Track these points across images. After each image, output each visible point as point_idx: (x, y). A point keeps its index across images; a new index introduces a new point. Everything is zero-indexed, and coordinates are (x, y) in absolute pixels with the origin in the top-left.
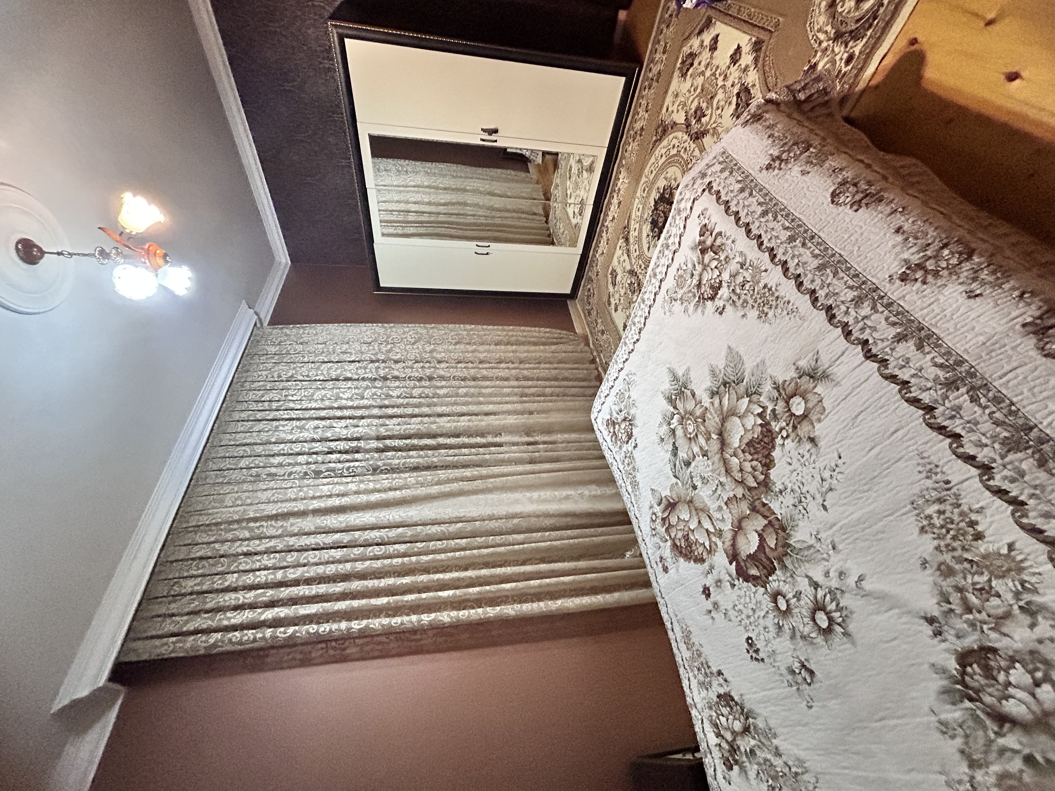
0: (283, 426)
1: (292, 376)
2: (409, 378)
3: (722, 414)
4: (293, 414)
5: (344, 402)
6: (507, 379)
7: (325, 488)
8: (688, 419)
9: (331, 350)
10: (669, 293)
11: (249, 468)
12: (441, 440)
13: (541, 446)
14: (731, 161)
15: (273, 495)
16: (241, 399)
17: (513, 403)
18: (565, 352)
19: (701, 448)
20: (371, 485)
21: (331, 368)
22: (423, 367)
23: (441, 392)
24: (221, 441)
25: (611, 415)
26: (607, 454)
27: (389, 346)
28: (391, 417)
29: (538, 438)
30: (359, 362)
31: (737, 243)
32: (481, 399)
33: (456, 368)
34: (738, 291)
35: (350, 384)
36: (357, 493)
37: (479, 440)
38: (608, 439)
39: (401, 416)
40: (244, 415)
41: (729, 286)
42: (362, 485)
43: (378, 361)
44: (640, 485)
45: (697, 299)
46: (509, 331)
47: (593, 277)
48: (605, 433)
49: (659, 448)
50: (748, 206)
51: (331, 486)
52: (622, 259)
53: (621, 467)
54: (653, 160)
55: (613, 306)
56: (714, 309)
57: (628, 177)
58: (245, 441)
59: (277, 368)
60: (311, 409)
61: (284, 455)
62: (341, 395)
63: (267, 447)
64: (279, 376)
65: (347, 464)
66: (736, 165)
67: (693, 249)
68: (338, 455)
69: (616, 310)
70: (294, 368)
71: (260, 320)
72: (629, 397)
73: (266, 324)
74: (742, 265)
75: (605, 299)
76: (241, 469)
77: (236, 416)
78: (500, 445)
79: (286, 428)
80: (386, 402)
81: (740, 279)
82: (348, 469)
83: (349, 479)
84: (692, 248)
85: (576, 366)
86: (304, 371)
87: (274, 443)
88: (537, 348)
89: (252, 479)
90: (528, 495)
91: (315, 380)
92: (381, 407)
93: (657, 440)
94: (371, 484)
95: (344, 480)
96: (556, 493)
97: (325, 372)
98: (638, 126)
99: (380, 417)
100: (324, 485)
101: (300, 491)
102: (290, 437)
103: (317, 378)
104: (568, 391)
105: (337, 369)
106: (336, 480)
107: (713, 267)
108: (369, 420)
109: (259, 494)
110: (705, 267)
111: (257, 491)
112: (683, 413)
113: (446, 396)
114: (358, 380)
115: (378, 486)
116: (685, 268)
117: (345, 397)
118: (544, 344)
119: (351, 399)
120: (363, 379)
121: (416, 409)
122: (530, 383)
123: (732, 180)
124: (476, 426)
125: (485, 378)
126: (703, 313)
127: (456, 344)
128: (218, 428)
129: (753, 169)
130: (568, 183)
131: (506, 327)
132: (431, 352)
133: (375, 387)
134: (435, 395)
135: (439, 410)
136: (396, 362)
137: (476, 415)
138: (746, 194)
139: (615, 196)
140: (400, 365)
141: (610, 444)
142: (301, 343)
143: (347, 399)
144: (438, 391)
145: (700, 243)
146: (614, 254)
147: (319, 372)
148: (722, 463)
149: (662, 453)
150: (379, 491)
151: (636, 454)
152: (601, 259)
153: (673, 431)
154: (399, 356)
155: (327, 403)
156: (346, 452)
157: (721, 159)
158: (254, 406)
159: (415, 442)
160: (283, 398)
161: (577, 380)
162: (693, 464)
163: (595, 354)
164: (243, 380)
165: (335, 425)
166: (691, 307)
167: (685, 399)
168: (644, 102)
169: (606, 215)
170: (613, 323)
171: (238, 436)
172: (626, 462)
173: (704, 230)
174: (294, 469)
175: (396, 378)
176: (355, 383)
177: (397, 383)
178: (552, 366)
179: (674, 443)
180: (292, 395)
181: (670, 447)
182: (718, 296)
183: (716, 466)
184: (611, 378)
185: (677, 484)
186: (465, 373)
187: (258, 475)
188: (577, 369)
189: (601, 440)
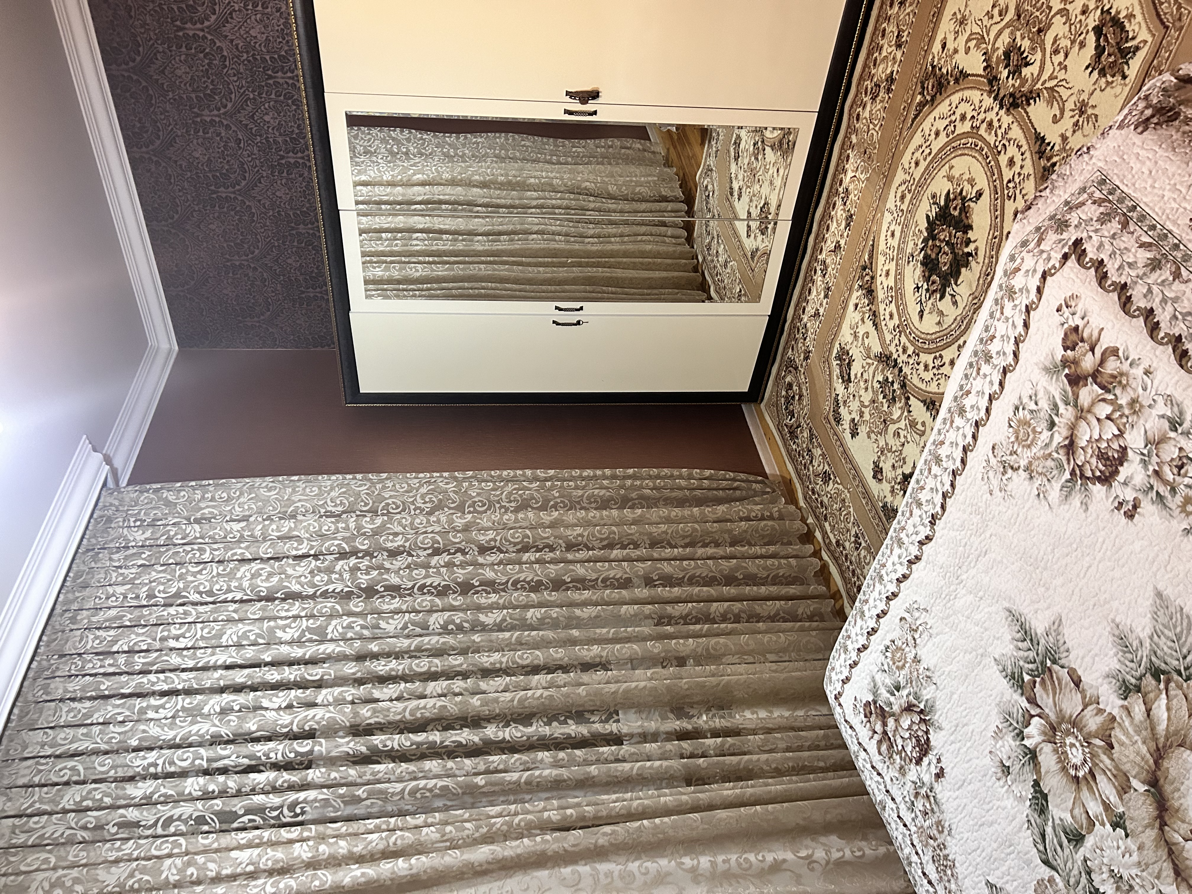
0: (156, 709)
1: (177, 595)
2: (422, 588)
3: (1154, 737)
4: (178, 681)
5: (285, 649)
6: (626, 583)
7: (244, 856)
8: (1068, 733)
9: (257, 533)
10: (999, 452)
11: (81, 810)
12: (491, 731)
13: (710, 742)
14: (1121, 200)
15: (131, 875)
16: (68, 649)
17: (645, 639)
18: (748, 519)
19: (1107, 807)
20: (343, 847)
21: (256, 575)
22: (449, 565)
23: (489, 619)
24: (25, 747)
25: (875, 693)
26: (871, 782)
27: (379, 521)
28: (383, 680)
29: (703, 721)
30: (316, 556)
31: (1159, 376)
32: (575, 633)
33: (520, 563)
34: (1169, 474)
35: (296, 608)
36: (313, 865)
37: (573, 729)
38: (872, 746)
39: (404, 678)
40: (74, 686)
41: (1145, 463)
42: (322, 848)
43: (354, 553)
44: (960, 869)
45: (1067, 475)
46: (626, 477)
47: (799, 360)
48: (864, 733)
49: (1000, 788)
50: (1175, 300)
51: (257, 851)
52: (861, 331)
53: (908, 817)
54: (917, 139)
55: (846, 424)
56: (1110, 504)
57: (865, 170)
58: (74, 746)
59: (145, 579)
60: (215, 668)
61: (155, 777)
62: (279, 633)
63: (119, 759)
64: (151, 596)
65: (292, 796)
66: (1134, 208)
67: (1051, 371)
68: (271, 775)
69: (854, 434)
70: (181, 577)
71: (114, 472)
72: (917, 660)
73: (123, 482)
74: (1174, 424)
75: (827, 407)
76: (65, 811)
77: (58, 688)
78: (617, 740)
79: (162, 713)
80: (374, 647)
81: (1170, 452)
82: (292, 807)
83: (295, 833)
84: (1047, 370)
85: (772, 549)
86: (203, 581)
87: (136, 750)
88: (687, 512)
89: (86, 835)
90: (688, 861)
91: (225, 601)
92: (360, 658)
93: (994, 769)
94: (342, 843)
95: (285, 834)
96: (752, 857)
97: (246, 584)
98: (881, 72)
99: (359, 682)
100: (240, 847)
101: (189, 864)
102: (169, 735)
103: (230, 596)
104: (758, 607)
105: (270, 575)
106: (266, 834)
107: (1103, 416)
108: (337, 690)
109: (101, 873)
110: (1082, 414)
111: (96, 865)
112: (1053, 717)
113: (499, 627)
114: (313, 597)
115: (358, 849)
116: (1033, 407)
117: (286, 637)
118: (700, 502)
119: (298, 642)
120: (325, 595)
121: (436, 661)
122: (676, 591)
123: (1127, 241)
124: (567, 695)
125: (581, 583)
126: (1085, 506)
127: (517, 510)
128: (20, 718)
129: (1175, 223)
130: (733, 168)
131: (619, 471)
132: (466, 529)
133: (350, 614)
134: (478, 627)
135: (487, 660)
136: (393, 554)
137: (565, 669)
138: (1166, 274)
139: (839, 203)
140: (400, 562)
141: (876, 758)
142: (197, 521)
143: (290, 643)
144: (482, 618)
145: (1065, 362)
146: (842, 317)
147: (234, 584)
148: (1163, 853)
149: (1009, 803)
150: (360, 859)
151: (942, 790)
152: (813, 326)
153: (1032, 755)
154: (399, 541)
155: (249, 653)
156: (288, 766)
157: (1097, 195)
158: (94, 665)
159: (436, 737)
160: (157, 645)
161: (776, 581)
162: (1090, 841)
163: (810, 520)
164: (75, 606)
165: (265, 703)
166: (1055, 491)
167: (1056, 688)
168: (891, 29)
169: (821, 238)
170: (850, 460)
171: (62, 735)
172: (919, 805)
173: (1073, 337)
174: (177, 812)
175: (395, 590)
176: (309, 604)
177: (396, 603)
178: (720, 551)
179: (1036, 784)
180: (177, 638)
181: (1029, 793)
182: (1121, 478)
183: (1149, 854)
184: (871, 611)
185: (1051, 880)
186: (537, 573)
187: (99, 827)
188: (773, 556)
189: (853, 747)
